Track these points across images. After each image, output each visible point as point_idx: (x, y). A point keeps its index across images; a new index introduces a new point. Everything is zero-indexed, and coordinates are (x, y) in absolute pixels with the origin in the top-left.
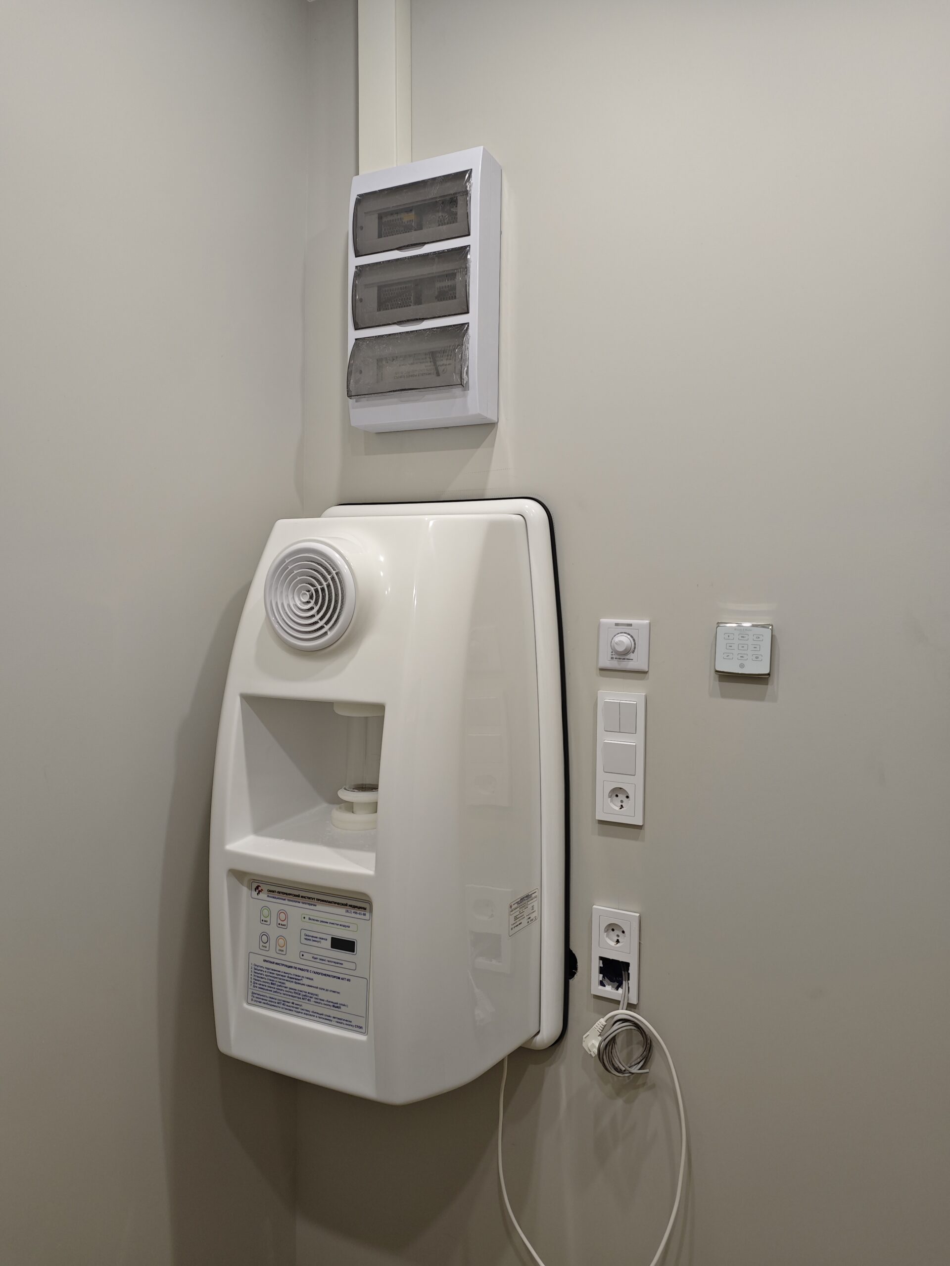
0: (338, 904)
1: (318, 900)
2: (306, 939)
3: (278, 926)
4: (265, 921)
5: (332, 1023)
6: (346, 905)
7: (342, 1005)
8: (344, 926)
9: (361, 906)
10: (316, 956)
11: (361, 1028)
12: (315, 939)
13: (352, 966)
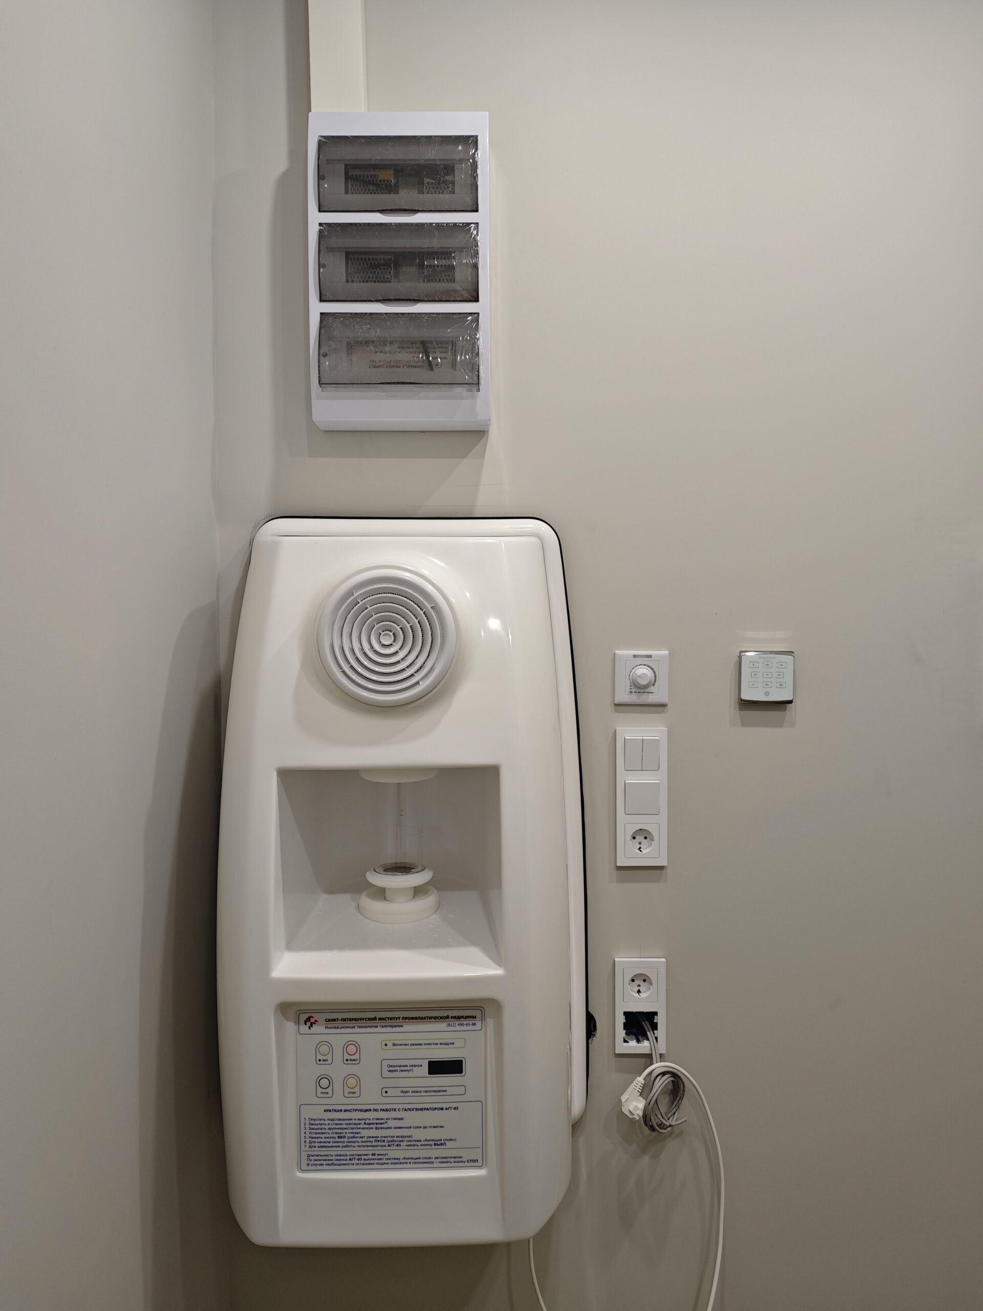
0: (436, 1018)
1: (406, 1018)
2: (390, 1071)
3: (347, 1062)
4: (324, 1060)
5: (435, 1165)
6: (447, 1017)
7: (447, 1140)
8: (446, 1044)
9: (467, 1015)
10: (405, 1089)
11: (476, 1161)
12: (404, 1068)
13: (461, 1090)
